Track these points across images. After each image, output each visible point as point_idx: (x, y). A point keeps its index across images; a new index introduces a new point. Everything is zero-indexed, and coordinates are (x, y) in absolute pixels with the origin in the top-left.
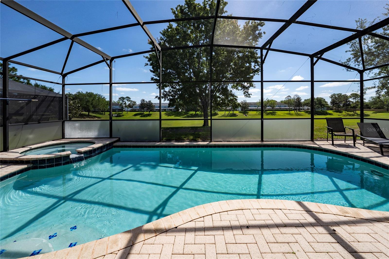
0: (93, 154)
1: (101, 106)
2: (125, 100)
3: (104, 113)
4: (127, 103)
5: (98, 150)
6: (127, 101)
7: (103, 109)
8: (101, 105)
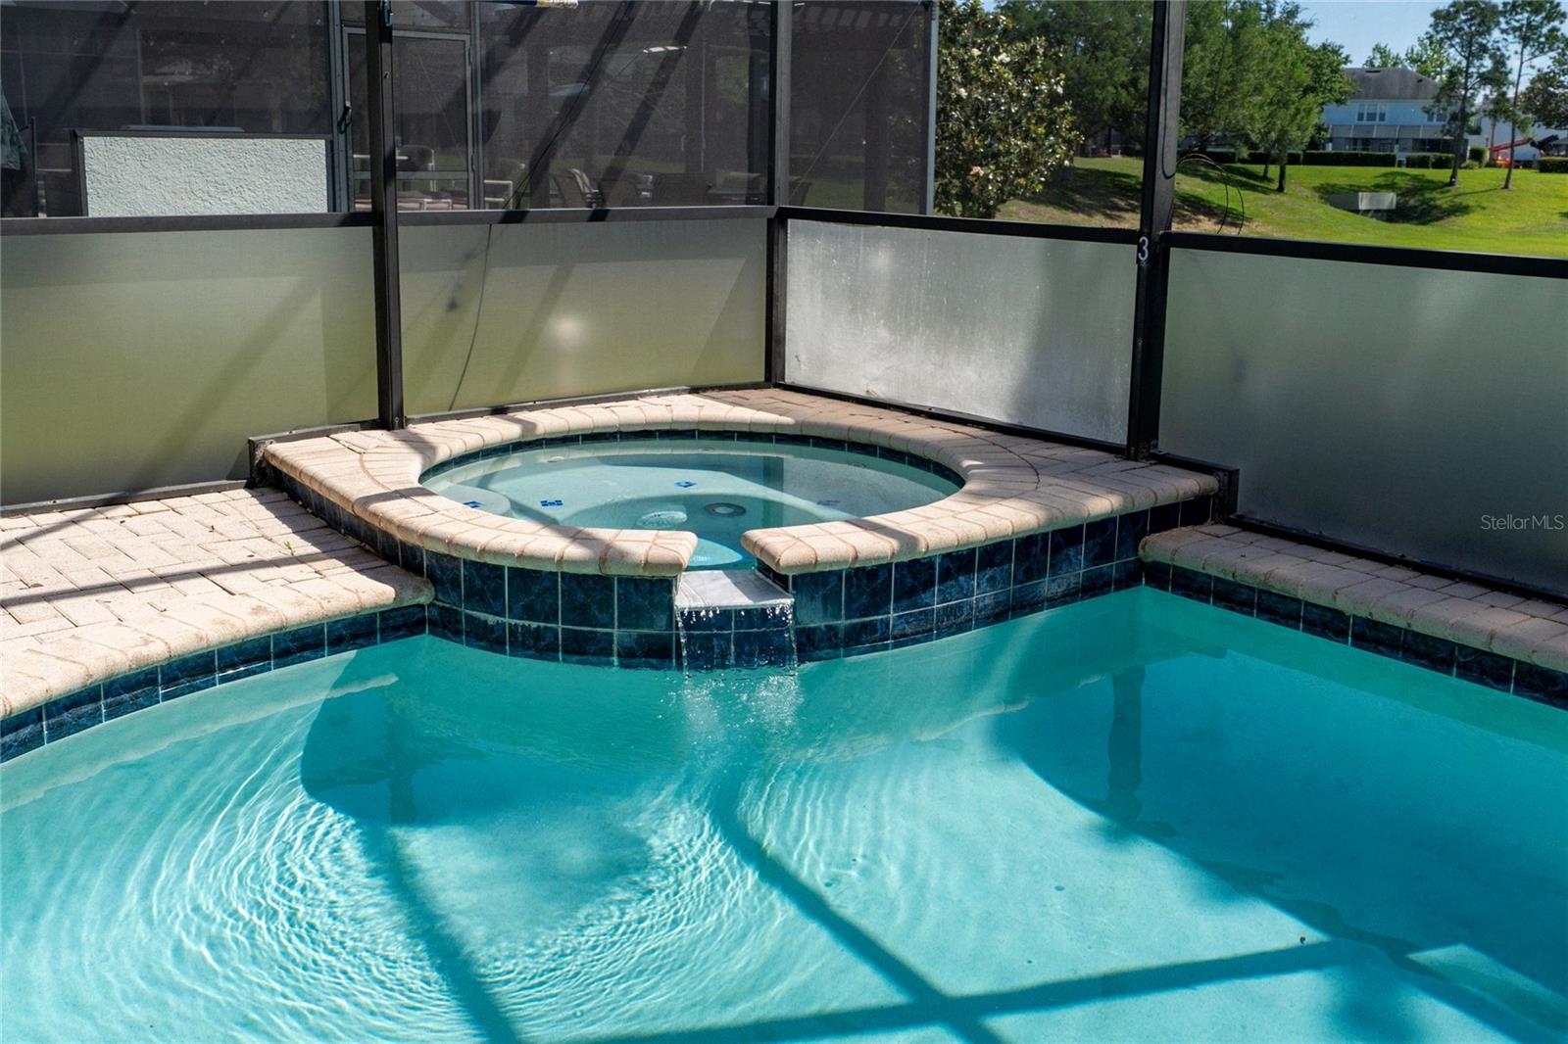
0: (892, 615)
1: (1258, 99)
2: (1496, 34)
3: (1274, 171)
4: (1513, 63)
5: (946, 575)
6: (1525, 41)
7: (1273, 135)
8: (1258, 89)
